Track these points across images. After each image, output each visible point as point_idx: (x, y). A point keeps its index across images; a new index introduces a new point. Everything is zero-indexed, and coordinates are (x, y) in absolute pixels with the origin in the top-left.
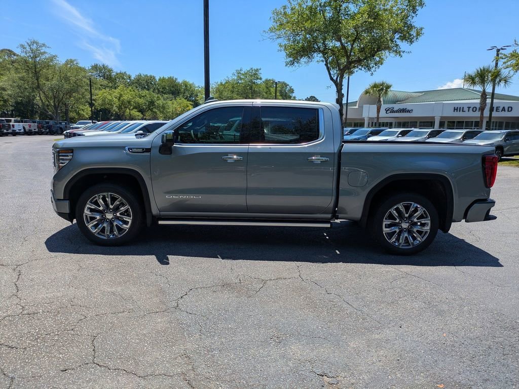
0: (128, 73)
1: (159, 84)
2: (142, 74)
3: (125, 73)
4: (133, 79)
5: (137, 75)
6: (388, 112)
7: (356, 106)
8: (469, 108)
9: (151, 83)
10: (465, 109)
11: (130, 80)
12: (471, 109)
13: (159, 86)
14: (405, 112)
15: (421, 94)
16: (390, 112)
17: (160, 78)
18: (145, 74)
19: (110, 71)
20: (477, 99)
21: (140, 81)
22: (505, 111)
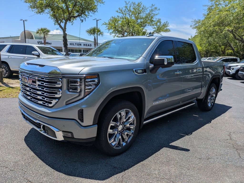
6: (39, 43)
7: (19, 39)
8: (76, 44)
10: (75, 44)
12: (77, 44)
14: (48, 44)
15: (51, 36)
16: (40, 43)
20: (78, 40)
22: (89, 46)
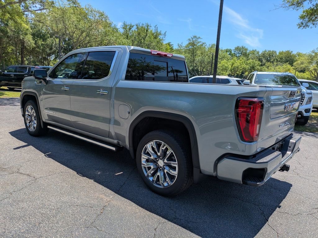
0: (257, 50)
1: (278, 56)
2: (267, 50)
3: (255, 50)
4: (260, 54)
5: (264, 51)
9: (272, 56)
11: (258, 54)
13: (278, 57)
17: (280, 52)
18: (269, 50)
19: (246, 50)
21: (265, 55)
